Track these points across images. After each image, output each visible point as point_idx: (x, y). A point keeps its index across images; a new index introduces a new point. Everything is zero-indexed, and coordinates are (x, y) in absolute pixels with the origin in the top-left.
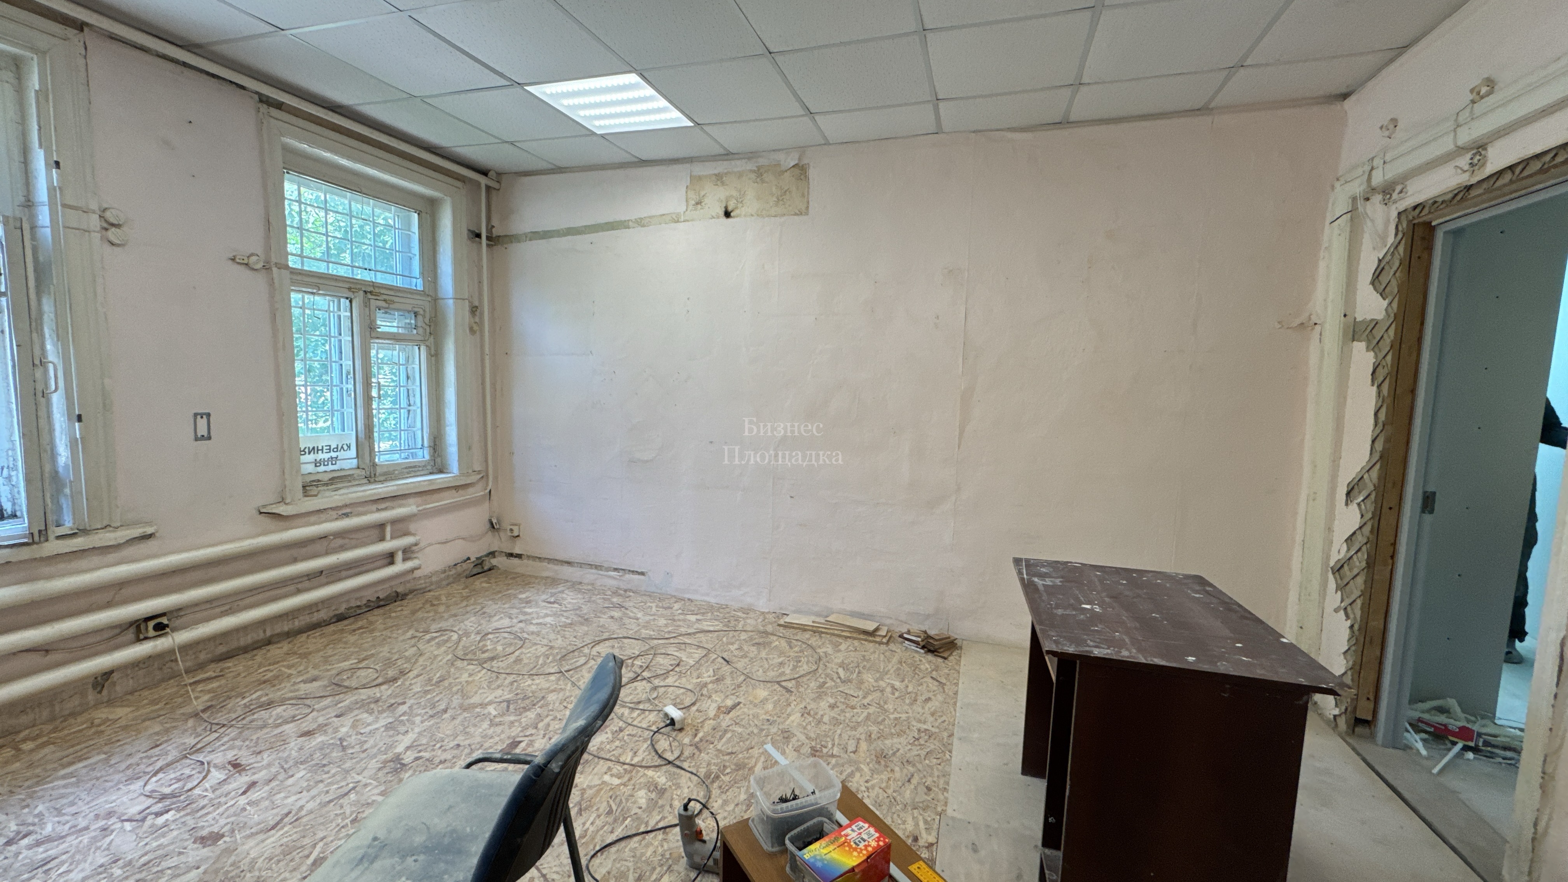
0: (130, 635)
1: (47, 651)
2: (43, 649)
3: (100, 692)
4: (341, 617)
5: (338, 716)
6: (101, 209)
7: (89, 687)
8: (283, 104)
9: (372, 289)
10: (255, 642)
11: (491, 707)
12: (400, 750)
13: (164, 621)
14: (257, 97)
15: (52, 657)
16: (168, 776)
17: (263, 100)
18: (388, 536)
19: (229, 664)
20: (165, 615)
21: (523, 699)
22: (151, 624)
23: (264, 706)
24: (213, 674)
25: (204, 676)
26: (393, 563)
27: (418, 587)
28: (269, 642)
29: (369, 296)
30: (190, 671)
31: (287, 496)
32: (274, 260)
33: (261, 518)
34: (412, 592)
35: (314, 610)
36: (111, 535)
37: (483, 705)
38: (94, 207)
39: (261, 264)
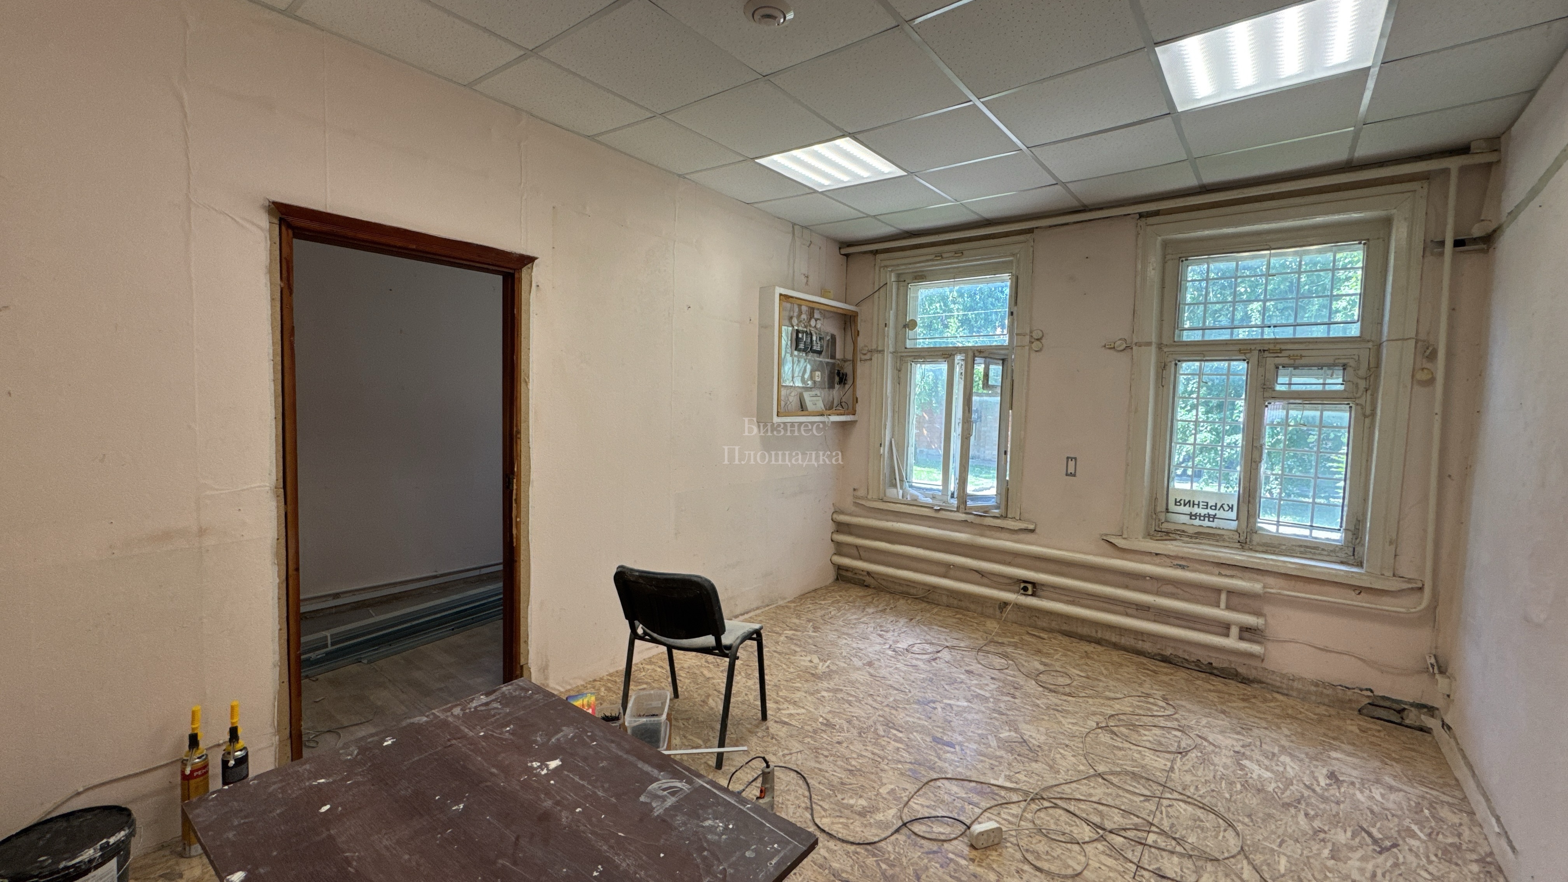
0: (1016, 588)
1: (983, 576)
2: (982, 573)
3: (1001, 612)
4: (1165, 660)
5: (992, 678)
6: (1031, 332)
7: (997, 606)
8: (1159, 210)
9: (1271, 347)
10: (1089, 636)
11: (1013, 734)
12: (946, 701)
13: (1030, 587)
14: (1138, 216)
15: (985, 581)
16: (927, 646)
17: (1141, 215)
18: (1223, 604)
19: (1060, 638)
20: (1034, 584)
21: (1030, 750)
22: (1022, 585)
23: (1005, 656)
24: (1045, 636)
25: (1042, 635)
26: (1227, 635)
27: (1268, 681)
28: (1099, 642)
29: (1266, 354)
30: (1043, 629)
31: (1125, 532)
32: (1135, 340)
33: (1103, 543)
34: (1261, 682)
35: (1140, 637)
36: (1013, 523)
37: (1016, 730)
38: (1028, 331)
39: (1125, 345)
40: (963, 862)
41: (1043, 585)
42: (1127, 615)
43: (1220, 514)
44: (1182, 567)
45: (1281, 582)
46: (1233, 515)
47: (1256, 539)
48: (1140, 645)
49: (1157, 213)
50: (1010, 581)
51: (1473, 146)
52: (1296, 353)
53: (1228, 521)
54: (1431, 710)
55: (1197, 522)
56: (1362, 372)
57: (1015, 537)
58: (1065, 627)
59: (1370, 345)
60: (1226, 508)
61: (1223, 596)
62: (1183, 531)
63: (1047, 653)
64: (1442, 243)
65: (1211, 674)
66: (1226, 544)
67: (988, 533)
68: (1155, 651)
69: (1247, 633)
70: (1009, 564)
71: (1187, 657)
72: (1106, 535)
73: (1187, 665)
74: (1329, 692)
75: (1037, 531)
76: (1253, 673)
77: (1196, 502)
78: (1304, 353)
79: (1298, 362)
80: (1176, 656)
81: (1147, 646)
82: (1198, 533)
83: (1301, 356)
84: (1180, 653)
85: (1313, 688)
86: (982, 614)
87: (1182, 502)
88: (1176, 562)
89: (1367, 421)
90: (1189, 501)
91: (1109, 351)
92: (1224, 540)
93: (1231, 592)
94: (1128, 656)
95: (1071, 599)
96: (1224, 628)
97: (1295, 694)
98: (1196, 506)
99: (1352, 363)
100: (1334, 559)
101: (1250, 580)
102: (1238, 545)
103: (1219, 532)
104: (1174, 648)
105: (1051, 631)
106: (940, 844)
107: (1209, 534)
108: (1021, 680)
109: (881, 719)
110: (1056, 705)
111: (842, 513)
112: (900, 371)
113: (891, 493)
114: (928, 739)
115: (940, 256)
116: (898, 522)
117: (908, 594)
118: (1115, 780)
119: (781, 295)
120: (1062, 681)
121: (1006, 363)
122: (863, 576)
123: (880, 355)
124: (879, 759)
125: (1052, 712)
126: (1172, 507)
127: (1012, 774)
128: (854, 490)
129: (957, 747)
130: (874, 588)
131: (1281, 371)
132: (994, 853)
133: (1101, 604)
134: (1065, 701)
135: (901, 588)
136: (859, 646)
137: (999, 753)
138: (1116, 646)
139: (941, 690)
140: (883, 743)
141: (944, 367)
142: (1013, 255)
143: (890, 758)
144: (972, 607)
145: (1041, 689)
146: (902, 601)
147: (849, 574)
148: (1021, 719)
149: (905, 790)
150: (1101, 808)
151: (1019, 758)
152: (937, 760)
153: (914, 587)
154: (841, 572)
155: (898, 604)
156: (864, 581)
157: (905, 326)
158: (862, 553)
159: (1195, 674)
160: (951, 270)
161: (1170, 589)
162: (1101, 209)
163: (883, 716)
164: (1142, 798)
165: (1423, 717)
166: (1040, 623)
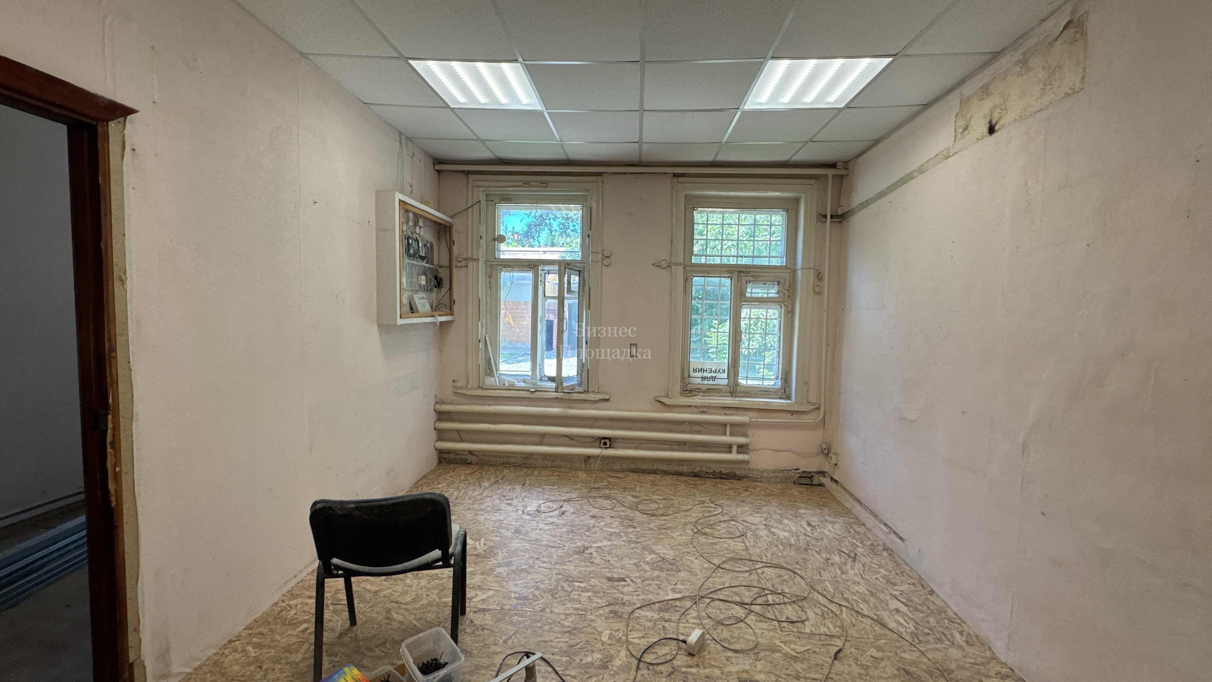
0: (597, 444)
1: (571, 439)
2: (570, 437)
3: (586, 465)
4: (696, 475)
5: (611, 517)
6: (603, 251)
7: (583, 460)
8: (685, 173)
9: (744, 269)
10: (649, 469)
11: (653, 556)
12: (595, 545)
13: (608, 441)
14: (672, 175)
15: (572, 442)
16: (550, 504)
17: (675, 175)
18: (728, 433)
19: (631, 475)
20: (610, 439)
21: (671, 564)
22: (603, 441)
23: (607, 497)
24: (621, 476)
25: (619, 475)
26: (731, 452)
27: (751, 476)
28: (655, 472)
29: (742, 274)
30: (618, 471)
31: (670, 393)
32: (673, 261)
33: (656, 403)
34: (748, 477)
35: (680, 464)
36: (593, 396)
37: (653, 552)
38: (600, 251)
39: (666, 265)
40: (694, 670)
41: (616, 439)
42: (672, 450)
43: (719, 375)
44: (704, 413)
45: (756, 414)
46: (725, 375)
47: (739, 389)
48: (681, 469)
49: (683, 175)
50: (593, 439)
51: (838, 164)
52: (758, 274)
53: (723, 379)
54: (823, 473)
55: (706, 382)
56: (787, 287)
57: (594, 406)
58: (632, 466)
59: (790, 271)
60: (721, 371)
61: (728, 428)
62: (700, 389)
63: (631, 488)
64: (825, 216)
65: (721, 478)
66: (724, 394)
67: (573, 405)
68: (690, 471)
69: (742, 448)
70: (591, 427)
71: (708, 471)
72: (658, 397)
73: (707, 476)
74: (781, 474)
75: (611, 400)
76: (743, 473)
77: (705, 369)
78: (761, 274)
79: (758, 279)
80: (702, 471)
81: (685, 469)
82: (708, 389)
83: (759, 276)
84: (704, 469)
85: (773, 475)
86: (571, 468)
87: (697, 370)
88: (700, 410)
89: (790, 314)
90: (701, 369)
91: (656, 268)
92: (722, 392)
93: (733, 425)
94: (675, 477)
95: (636, 445)
96: (728, 448)
97: (764, 480)
98: (705, 372)
99: (782, 281)
100: (776, 396)
101: (742, 415)
102: (729, 394)
103: (720, 387)
104: (701, 466)
105: (623, 471)
106: (670, 663)
107: (713, 389)
108: (629, 513)
109: (560, 577)
110: (663, 525)
111: (443, 402)
112: (490, 277)
113: (489, 381)
114: (605, 581)
115: (527, 184)
116: (499, 405)
117: (508, 463)
118: (728, 567)
119: (400, 200)
120: (653, 506)
121: (582, 274)
122: (466, 455)
123: (475, 263)
124: (583, 612)
125: (663, 531)
126: (692, 374)
127: (673, 587)
128: (454, 381)
129: (628, 580)
130: (477, 464)
131: (749, 285)
132: (706, 653)
133: (656, 446)
134: (664, 520)
135: (502, 460)
136: (498, 518)
137: (656, 573)
138: (666, 473)
139: (585, 537)
140: (576, 597)
141: (530, 275)
142: (588, 191)
143: (589, 608)
144: (563, 464)
145: (645, 516)
146: (506, 471)
147: (451, 456)
148: (649, 542)
149: (618, 630)
150: (735, 589)
151: (669, 573)
152: (622, 596)
153: (513, 457)
154: (442, 455)
155: (504, 473)
156: (466, 459)
157: (494, 239)
158: (464, 436)
159: (714, 480)
160: (534, 197)
161: (697, 428)
162: (648, 166)
163: (559, 574)
164: (748, 574)
165: (821, 478)
166: (615, 467)
